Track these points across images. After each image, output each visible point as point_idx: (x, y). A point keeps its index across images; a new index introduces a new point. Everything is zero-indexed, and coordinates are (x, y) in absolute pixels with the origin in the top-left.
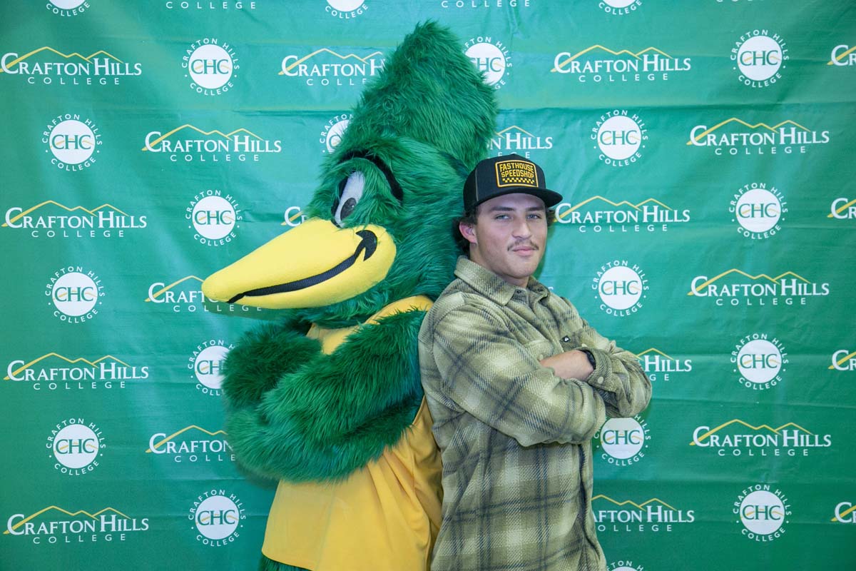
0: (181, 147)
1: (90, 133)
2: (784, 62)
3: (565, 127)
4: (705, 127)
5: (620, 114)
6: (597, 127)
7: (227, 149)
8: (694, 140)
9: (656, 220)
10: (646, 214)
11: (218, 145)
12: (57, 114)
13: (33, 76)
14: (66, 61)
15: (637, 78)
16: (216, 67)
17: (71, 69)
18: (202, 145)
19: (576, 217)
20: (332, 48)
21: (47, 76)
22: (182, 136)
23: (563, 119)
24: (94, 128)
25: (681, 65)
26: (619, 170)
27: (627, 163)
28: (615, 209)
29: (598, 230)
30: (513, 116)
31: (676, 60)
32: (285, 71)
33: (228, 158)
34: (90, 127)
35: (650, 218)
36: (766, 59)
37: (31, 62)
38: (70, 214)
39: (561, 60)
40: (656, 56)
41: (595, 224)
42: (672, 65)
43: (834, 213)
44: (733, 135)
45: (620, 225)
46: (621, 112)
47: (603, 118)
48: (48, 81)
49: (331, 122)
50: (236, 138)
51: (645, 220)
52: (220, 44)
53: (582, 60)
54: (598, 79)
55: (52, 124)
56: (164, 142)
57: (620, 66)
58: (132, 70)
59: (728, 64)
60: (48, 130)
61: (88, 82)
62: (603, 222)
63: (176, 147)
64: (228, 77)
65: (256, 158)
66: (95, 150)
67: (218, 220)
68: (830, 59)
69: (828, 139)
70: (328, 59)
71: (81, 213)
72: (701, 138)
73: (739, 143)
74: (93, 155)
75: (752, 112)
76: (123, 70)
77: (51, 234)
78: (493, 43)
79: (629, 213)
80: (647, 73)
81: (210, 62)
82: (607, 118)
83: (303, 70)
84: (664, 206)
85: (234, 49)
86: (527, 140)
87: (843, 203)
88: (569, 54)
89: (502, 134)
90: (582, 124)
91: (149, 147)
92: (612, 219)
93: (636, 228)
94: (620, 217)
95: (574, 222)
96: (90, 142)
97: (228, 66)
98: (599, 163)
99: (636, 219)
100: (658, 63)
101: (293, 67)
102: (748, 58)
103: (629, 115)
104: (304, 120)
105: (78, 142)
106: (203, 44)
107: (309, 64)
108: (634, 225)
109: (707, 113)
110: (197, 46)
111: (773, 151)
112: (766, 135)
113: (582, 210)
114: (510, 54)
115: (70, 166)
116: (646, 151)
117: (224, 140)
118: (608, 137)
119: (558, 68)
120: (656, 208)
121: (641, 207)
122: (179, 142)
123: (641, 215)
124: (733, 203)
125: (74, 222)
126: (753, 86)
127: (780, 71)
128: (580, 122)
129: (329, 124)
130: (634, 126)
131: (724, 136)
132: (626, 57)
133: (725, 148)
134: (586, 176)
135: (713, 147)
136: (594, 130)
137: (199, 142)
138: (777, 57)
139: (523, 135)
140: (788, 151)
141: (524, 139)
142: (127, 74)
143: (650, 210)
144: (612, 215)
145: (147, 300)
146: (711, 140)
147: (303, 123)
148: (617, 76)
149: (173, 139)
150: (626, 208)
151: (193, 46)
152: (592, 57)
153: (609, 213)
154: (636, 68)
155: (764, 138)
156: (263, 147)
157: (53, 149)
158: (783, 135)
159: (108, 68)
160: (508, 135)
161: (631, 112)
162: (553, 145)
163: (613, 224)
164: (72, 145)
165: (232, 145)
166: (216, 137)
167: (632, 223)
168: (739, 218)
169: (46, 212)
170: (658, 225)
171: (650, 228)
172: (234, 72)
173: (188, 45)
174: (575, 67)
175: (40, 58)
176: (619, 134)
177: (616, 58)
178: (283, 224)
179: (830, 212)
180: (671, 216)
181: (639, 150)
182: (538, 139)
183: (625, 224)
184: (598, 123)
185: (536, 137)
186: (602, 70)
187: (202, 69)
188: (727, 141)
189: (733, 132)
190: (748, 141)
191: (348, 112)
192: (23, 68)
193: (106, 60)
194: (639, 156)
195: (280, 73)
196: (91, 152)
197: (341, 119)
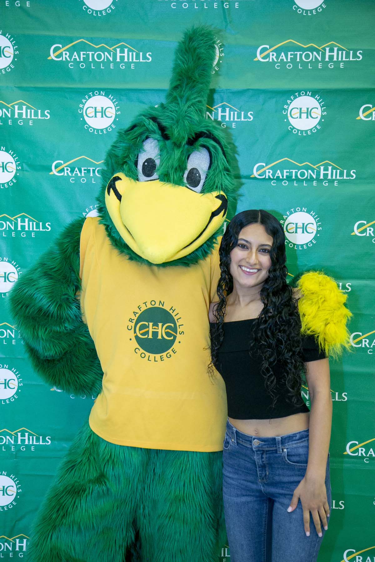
3: (263, 105)
4: (371, 106)
5: (306, 95)
6: (288, 104)
7: (9, 116)
8: (362, 116)
9: (329, 177)
10: (322, 172)
15: (320, 66)
19: (269, 174)
20: (88, 39)
23: (262, 97)
25: (355, 56)
26: (303, 138)
27: (309, 133)
28: (299, 168)
29: (285, 184)
30: (224, 95)
31: (351, 52)
32: (53, 56)
33: (10, 122)
35: (326, 175)
39: (263, 51)
40: (336, 49)
41: (283, 180)
42: (348, 56)
45: (302, 181)
46: (306, 93)
47: (292, 98)
49: (87, 97)
50: (16, 107)
51: (322, 177)
53: (278, 51)
54: (290, 67)
57: (307, 56)
62: (289, 178)
64: (11, 60)
65: (31, 123)
67: (4, 169)
70: (84, 48)
72: (368, 114)
79: (310, 171)
80: (328, 62)
82: (295, 97)
83: (66, 56)
84: (337, 166)
85: (14, 38)
86: (234, 113)
88: (268, 47)
89: (215, 109)
90: (276, 102)
92: (296, 176)
93: (315, 183)
94: (303, 174)
95: (267, 177)
97: (10, 52)
98: (288, 133)
99: (314, 177)
100: (337, 54)
101: (59, 53)
103: (313, 96)
104: (67, 95)
107: (71, 51)
108: (313, 181)
109: (373, 94)
113: (274, 169)
116: (324, 123)
117: (7, 109)
118: (295, 113)
119: (259, 58)
120: (330, 168)
121: (319, 167)
123: (318, 174)
128: (274, 100)
129: (85, 99)
130: (316, 104)
132: (312, 49)
134: (278, 143)
136: (286, 107)
139: (231, 110)
143: (326, 169)
144: (296, 173)
147: (65, 97)
148: (304, 64)
150: (307, 168)
152: (286, 49)
153: (294, 171)
154: (320, 59)
156: (36, 115)
160: (220, 110)
161: (314, 93)
162: (254, 118)
163: (297, 179)
165: (13, 113)
167: (312, 179)
170: (332, 181)
171: (325, 183)
172: (15, 56)
174: (273, 57)
176: (304, 110)
177: (304, 50)
178: (51, 173)
180: (341, 174)
181: (320, 123)
182: (243, 113)
183: (306, 180)
184: (289, 101)
185: (241, 111)
186: (293, 60)
191: (99, 89)
194: (319, 127)
195: (49, 58)
197: (94, 95)
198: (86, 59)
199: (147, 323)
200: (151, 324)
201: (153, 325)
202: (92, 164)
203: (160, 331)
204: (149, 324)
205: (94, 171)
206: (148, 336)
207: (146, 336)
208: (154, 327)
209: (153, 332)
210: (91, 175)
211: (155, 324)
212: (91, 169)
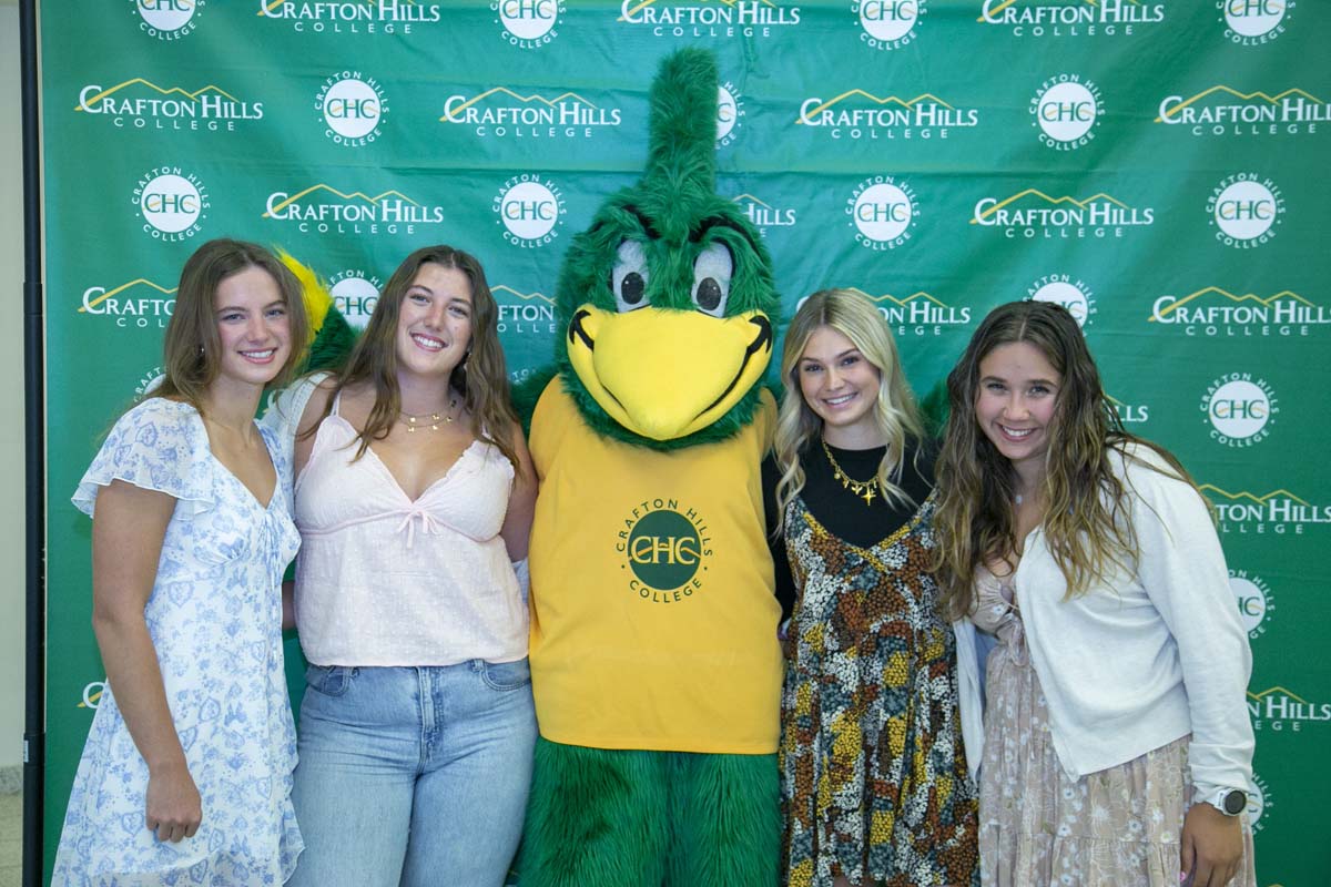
0: (313, 213)
1: (195, 192)
2: (1098, 118)
3: (811, 198)
4: (994, 201)
5: (884, 182)
6: (853, 198)
7: (373, 218)
8: (979, 218)
9: (926, 320)
10: (914, 312)
11: (362, 212)
12: (150, 165)
13: (120, 116)
14: (164, 98)
15: (907, 134)
16: (359, 109)
17: (171, 109)
18: (341, 211)
20: (509, 87)
21: (139, 116)
22: (315, 199)
23: (810, 185)
24: (200, 186)
25: (965, 118)
26: (881, 254)
27: (891, 246)
30: (745, 181)
31: (959, 112)
32: (449, 116)
33: (373, 229)
34: (194, 184)
35: (919, 317)
36: (1074, 112)
37: (119, 98)
38: (166, 297)
39: (810, 108)
40: (933, 106)
42: (953, 118)
43: (1158, 316)
44: (1029, 212)
46: (885, 179)
47: (861, 186)
48: (140, 123)
49: (508, 185)
50: (385, 202)
51: (913, 320)
52: (364, 79)
53: (837, 108)
54: (856, 134)
55: (145, 180)
56: (291, 206)
57: (886, 118)
58: (250, 111)
59: (1024, 116)
60: (139, 188)
61: (193, 125)
63: (308, 214)
64: (375, 122)
65: (410, 230)
66: (201, 215)
67: (360, 310)
68: (1158, 115)
69: (1151, 219)
70: (504, 101)
72: (989, 214)
73: (1036, 223)
74: (198, 222)
75: (1054, 182)
76: (238, 111)
78: (721, 83)
79: (892, 310)
80: (921, 128)
81: (351, 103)
82: (867, 186)
83: (472, 115)
84: (937, 302)
85: (385, 87)
86: (762, 212)
87: (1168, 303)
88: (819, 101)
90: (834, 194)
91: (271, 212)
93: (901, 330)
96: (194, 204)
97: (374, 108)
98: (855, 245)
99: (901, 319)
101: (459, 111)
102: (1052, 111)
103: (896, 183)
104: (473, 181)
105: (178, 204)
106: (342, 79)
107: (481, 107)
108: (898, 327)
109: (999, 183)
110: (334, 81)
111: (1081, 233)
112: (1072, 212)
115: (168, 235)
116: (918, 230)
117: (369, 206)
119: (805, 119)
120: (927, 304)
121: (908, 304)
122: (310, 207)
123: (907, 315)
126: (1058, 148)
127: (1093, 129)
128: (832, 190)
129: (505, 187)
130: (902, 197)
132: (894, 107)
133: (1019, 229)
134: (837, 263)
135: (1004, 227)
136: (850, 202)
137: (337, 207)
138: (1090, 111)
139: (757, 206)
140: (1099, 234)
141: (759, 211)
142: (245, 116)
143: (920, 307)
146: (1002, 217)
147: (470, 185)
148: (881, 131)
149: (303, 203)
150: (888, 305)
151: (329, 81)
152: (850, 105)
154: (906, 122)
155: (1069, 216)
156: (419, 215)
157: (145, 212)
158: (1093, 213)
159: (220, 108)
161: (898, 179)
162: (797, 220)
164: (170, 208)
165: (379, 213)
166: (359, 202)
167: (896, 323)
169: (134, 294)
170: (930, 327)
171: (920, 330)
172: (383, 115)
173: (322, 80)
174: (828, 118)
175: (131, 93)
176: (882, 207)
177: (879, 107)
179: (1152, 314)
180: (946, 315)
181: (908, 230)
182: (777, 212)
184: (855, 193)
185: (775, 209)
186: (862, 124)
187: (342, 111)
188: (1021, 219)
189: (1031, 208)
190: (1048, 220)
191: (530, 172)
192: (109, 105)
193: (218, 98)
194: (907, 236)
195: (442, 119)
196: (195, 217)
197: (520, 181)
198: (507, 120)
199: (649, 539)
201: (659, 543)
202: (517, 300)
203: (671, 550)
204: (652, 540)
205: (520, 311)
206: (652, 560)
207: (650, 560)
209: (660, 552)
210: (516, 318)
212: (515, 308)
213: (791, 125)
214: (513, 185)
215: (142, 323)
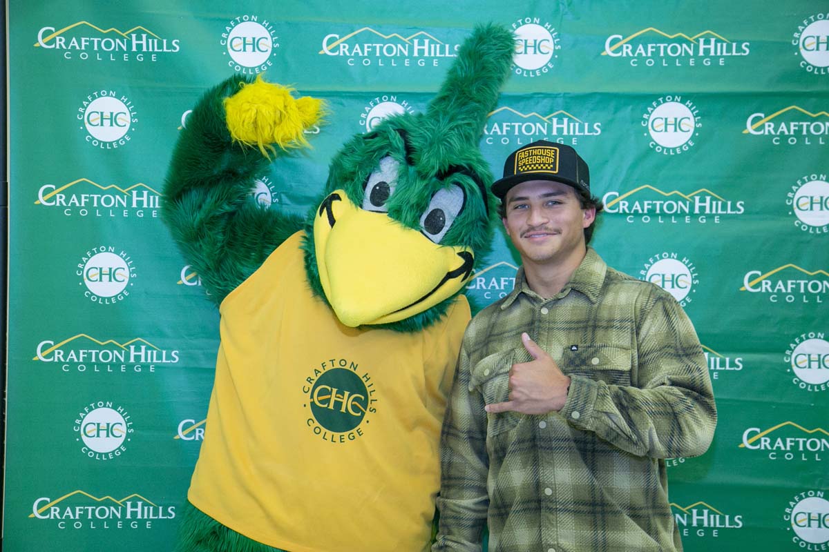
1: (126, 110)
3: (615, 113)
4: (762, 115)
5: (673, 100)
6: (648, 113)
8: (750, 129)
9: (708, 211)
10: (697, 204)
12: (92, 91)
13: (69, 51)
14: (103, 36)
15: (692, 62)
16: (255, 44)
17: (108, 45)
19: (623, 206)
20: (374, 28)
21: (83, 51)
23: (613, 104)
24: (130, 105)
25: (739, 49)
26: (670, 158)
27: (678, 151)
28: (666, 199)
29: (646, 220)
30: (560, 101)
31: (734, 44)
32: (326, 50)
34: (125, 104)
35: (702, 209)
37: (68, 36)
38: (103, 193)
39: (612, 43)
40: (713, 40)
41: (644, 214)
42: (729, 49)
44: (792, 124)
45: (670, 216)
46: (674, 98)
47: (654, 104)
48: (84, 56)
49: (371, 104)
51: (697, 211)
52: (260, 21)
53: (634, 43)
54: (650, 63)
55: (88, 100)
57: (674, 50)
58: (170, 46)
59: (789, 48)
60: (83, 107)
61: (125, 57)
62: (652, 213)
64: (267, 55)
66: (131, 127)
70: (370, 38)
71: (114, 192)
72: (759, 126)
73: (798, 133)
74: (129, 133)
75: (813, 100)
76: (160, 46)
77: (84, 213)
78: (542, 24)
79: (680, 203)
80: (703, 58)
81: (249, 40)
82: (659, 104)
83: (344, 50)
84: (716, 196)
85: (274, 27)
86: (574, 126)
88: (621, 37)
89: (548, 119)
90: (632, 110)
91: (184, 125)
92: (661, 209)
93: (687, 219)
95: (621, 211)
96: (126, 119)
97: (267, 44)
98: (649, 150)
99: (687, 210)
100: (714, 47)
101: (334, 46)
102: (811, 43)
103: (683, 102)
104: (344, 101)
105: (113, 119)
106: (242, 21)
107: (351, 43)
108: (684, 216)
109: (765, 101)
110: (236, 23)
112: (828, 124)
113: (631, 200)
114: (559, 36)
115: (105, 143)
116: (700, 139)
118: (659, 124)
119: (608, 51)
121: (693, 198)
123: (692, 207)
124: (790, 195)
125: (108, 201)
126: (816, 72)
128: (631, 107)
129: (369, 106)
130: (688, 113)
131: (783, 125)
132: (681, 41)
133: (784, 137)
134: (635, 165)
135: (771, 136)
136: (645, 116)
139: (570, 120)
141: (572, 124)
142: (165, 50)
143: (703, 200)
144: (661, 205)
145: (180, 283)
146: (769, 128)
147: (342, 104)
148: (671, 60)
150: (676, 198)
151: (232, 23)
152: (644, 40)
153: (658, 203)
154: (691, 53)
155: (825, 127)
157: (87, 125)
159: (147, 44)
160: (555, 120)
161: (684, 98)
162: (602, 131)
163: (663, 214)
164: (107, 122)
167: (683, 214)
168: (797, 211)
169: (78, 190)
170: (711, 217)
171: (702, 219)
172: (274, 50)
173: (226, 22)
174: (627, 50)
175: (78, 33)
176: (671, 120)
177: (669, 41)
180: (724, 207)
181: (692, 138)
182: (586, 125)
183: (676, 214)
184: (650, 109)
185: (584, 122)
186: (656, 54)
187: (241, 47)
188: (785, 130)
189: (793, 121)
190: (808, 131)
191: (390, 94)
192: (60, 43)
193: (144, 36)
194: (691, 144)
195: (321, 53)
196: (126, 129)
197: (381, 101)
198: (372, 53)
199: (329, 389)
200: (335, 390)
201: (337, 393)
203: (344, 401)
204: (332, 390)
206: (328, 406)
207: (326, 406)
208: (338, 395)
209: (335, 401)
211: (340, 392)
213: (599, 55)
214: (375, 104)
215: (84, 212)
